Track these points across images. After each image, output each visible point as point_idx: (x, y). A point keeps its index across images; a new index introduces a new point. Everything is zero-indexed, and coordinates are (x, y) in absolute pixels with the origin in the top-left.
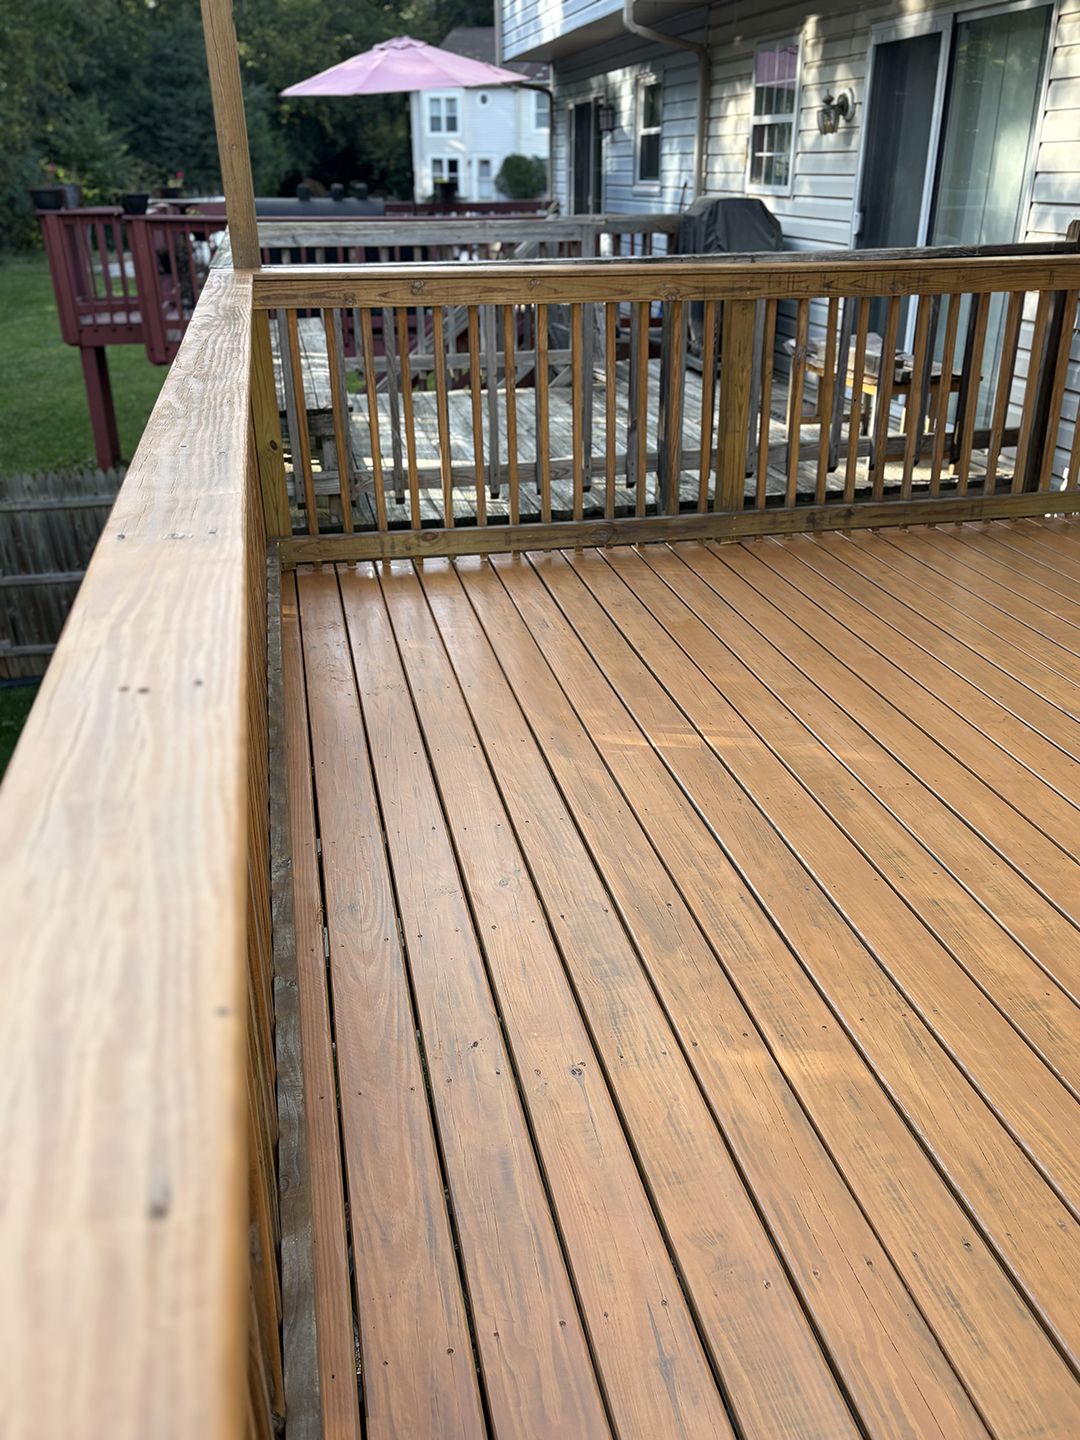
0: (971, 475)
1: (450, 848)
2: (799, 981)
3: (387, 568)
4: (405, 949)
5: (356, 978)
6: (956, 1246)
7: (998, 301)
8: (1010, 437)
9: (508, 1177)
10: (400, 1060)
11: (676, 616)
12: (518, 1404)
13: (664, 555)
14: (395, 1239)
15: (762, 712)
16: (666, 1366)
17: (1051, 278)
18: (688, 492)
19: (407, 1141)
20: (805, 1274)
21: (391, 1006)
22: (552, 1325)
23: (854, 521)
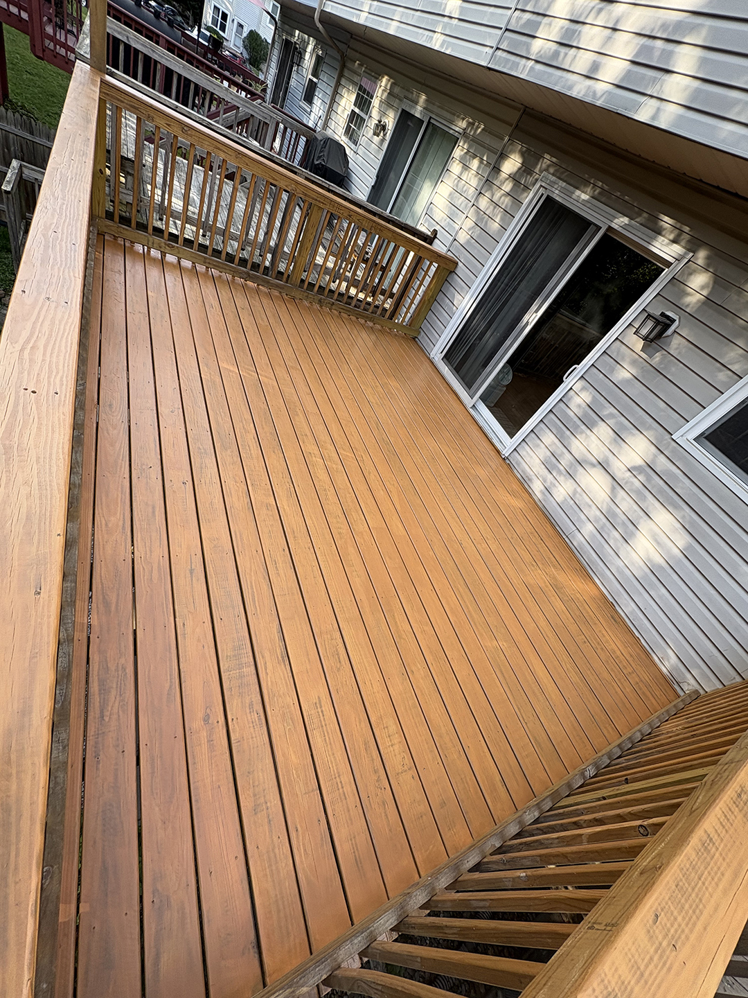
0: (377, 303)
1: (154, 392)
2: (263, 469)
3: (149, 251)
4: (129, 427)
5: (108, 433)
6: (281, 549)
7: (402, 250)
8: (392, 295)
9: (154, 512)
10: (121, 467)
11: (263, 323)
12: (144, 576)
13: (265, 293)
14: (110, 525)
15: (281, 372)
16: (192, 571)
17: (419, 250)
18: (282, 267)
19: (120, 495)
20: (238, 552)
21: (120, 448)
22: (159, 557)
23: (334, 307)
